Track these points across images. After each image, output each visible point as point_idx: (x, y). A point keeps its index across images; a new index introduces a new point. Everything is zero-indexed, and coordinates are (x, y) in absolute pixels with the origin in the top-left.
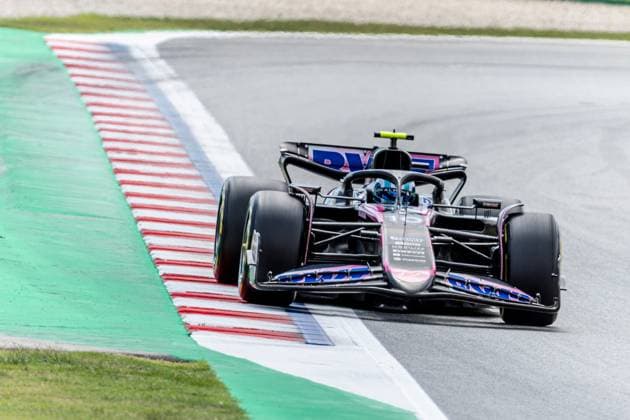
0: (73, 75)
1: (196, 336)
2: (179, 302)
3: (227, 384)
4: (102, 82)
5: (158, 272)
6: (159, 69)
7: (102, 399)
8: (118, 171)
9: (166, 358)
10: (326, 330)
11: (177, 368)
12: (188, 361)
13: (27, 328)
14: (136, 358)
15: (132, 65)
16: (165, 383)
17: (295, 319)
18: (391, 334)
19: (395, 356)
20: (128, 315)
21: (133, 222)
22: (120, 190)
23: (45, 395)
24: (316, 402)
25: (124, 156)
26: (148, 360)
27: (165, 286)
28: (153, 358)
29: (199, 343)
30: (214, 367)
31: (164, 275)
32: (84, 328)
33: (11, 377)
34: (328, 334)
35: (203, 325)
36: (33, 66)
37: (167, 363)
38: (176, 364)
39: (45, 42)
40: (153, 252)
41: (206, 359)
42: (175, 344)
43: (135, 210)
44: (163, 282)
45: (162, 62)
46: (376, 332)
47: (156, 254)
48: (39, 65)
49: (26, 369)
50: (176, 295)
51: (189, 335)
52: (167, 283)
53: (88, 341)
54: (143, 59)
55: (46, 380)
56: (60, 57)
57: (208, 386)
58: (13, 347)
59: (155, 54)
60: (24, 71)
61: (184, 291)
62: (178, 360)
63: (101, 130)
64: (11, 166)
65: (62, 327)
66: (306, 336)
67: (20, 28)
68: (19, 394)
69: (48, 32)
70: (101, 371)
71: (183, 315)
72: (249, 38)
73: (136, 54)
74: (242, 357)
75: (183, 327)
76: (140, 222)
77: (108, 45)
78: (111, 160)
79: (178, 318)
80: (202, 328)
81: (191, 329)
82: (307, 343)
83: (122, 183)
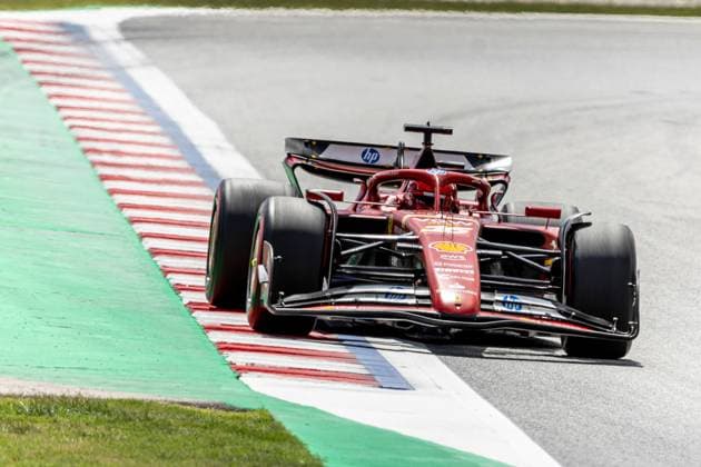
0: (25, 62)
1: (247, 378)
2: (216, 337)
3: (302, 438)
5: (181, 300)
6: (126, 53)
7: (158, 457)
8: (104, 178)
9: (218, 406)
10: (399, 370)
11: (233, 418)
12: (244, 410)
13: (40, 370)
14: (181, 407)
15: (93, 48)
16: (229, 439)
17: (358, 357)
18: (478, 375)
19: (491, 402)
20: (159, 353)
21: (137, 239)
22: (112, 201)
23: (87, 453)
24: (415, 459)
25: (107, 158)
26: (196, 409)
27: (194, 318)
28: (203, 406)
29: (253, 388)
30: (279, 417)
31: (190, 303)
32: (110, 369)
33: (39, 432)
34: (404, 375)
35: (253, 364)
37: (221, 413)
38: (231, 414)
40: (169, 276)
41: (266, 408)
42: (223, 388)
43: (136, 225)
44: (191, 313)
45: (128, 46)
46: (459, 372)
47: (175, 279)
49: (55, 421)
50: (209, 328)
51: (238, 377)
52: (196, 314)
53: (118, 386)
54: (106, 41)
55: (84, 435)
56: (6, 39)
57: (279, 440)
58: (32, 394)
59: (118, 35)
61: (218, 324)
62: (232, 409)
63: (72, 127)
65: (84, 369)
66: (377, 378)
68: (55, 454)
70: (148, 423)
71: (225, 352)
72: (222, 16)
73: (96, 35)
74: (310, 405)
75: (228, 367)
76: (146, 239)
77: (61, 24)
78: (94, 164)
79: (219, 357)
80: (252, 369)
81: (240, 370)
82: (382, 387)
83: (112, 192)
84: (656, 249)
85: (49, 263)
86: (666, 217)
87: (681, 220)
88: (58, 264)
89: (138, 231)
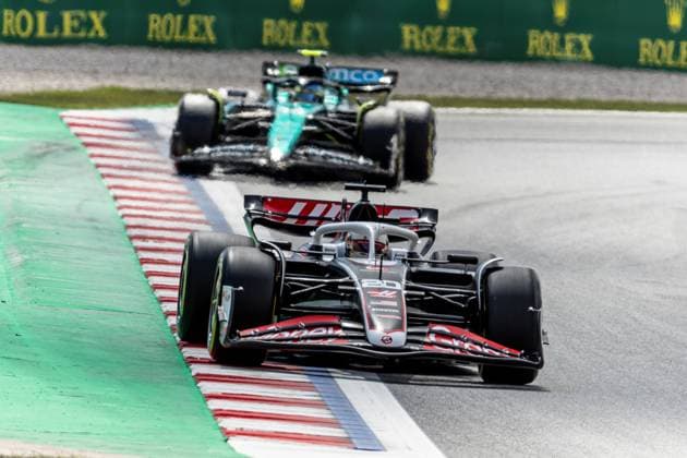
0: (92, 156)
1: (234, 442)
2: (215, 404)
4: (125, 163)
5: (190, 371)
8: (144, 261)
13: (47, 435)
15: (159, 143)
18: (449, 438)
20: (158, 419)
21: (162, 317)
22: (147, 282)
25: (151, 244)
27: (198, 388)
29: (236, 449)
31: (198, 375)
32: (110, 434)
34: (381, 439)
35: (242, 429)
36: (48, 145)
39: (62, 118)
42: (210, 451)
43: (164, 304)
44: (197, 383)
48: (56, 144)
50: (210, 397)
51: (226, 441)
52: (200, 384)
56: (78, 135)
60: (39, 151)
61: (219, 392)
63: (125, 216)
64: (26, 257)
65: (86, 433)
66: (355, 441)
67: (33, 104)
69: (65, 107)
71: (219, 419)
75: (219, 432)
77: (132, 122)
78: (137, 249)
79: (214, 422)
80: (241, 433)
81: (228, 434)
82: (356, 449)
83: (149, 274)
84: (640, 324)
85: (75, 338)
86: (657, 295)
87: (669, 297)
88: (84, 340)
89: (165, 310)
